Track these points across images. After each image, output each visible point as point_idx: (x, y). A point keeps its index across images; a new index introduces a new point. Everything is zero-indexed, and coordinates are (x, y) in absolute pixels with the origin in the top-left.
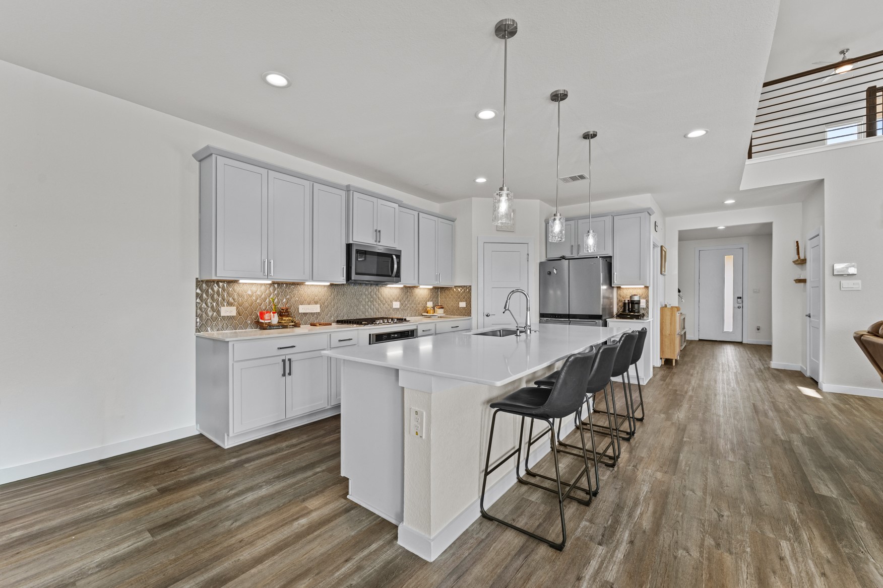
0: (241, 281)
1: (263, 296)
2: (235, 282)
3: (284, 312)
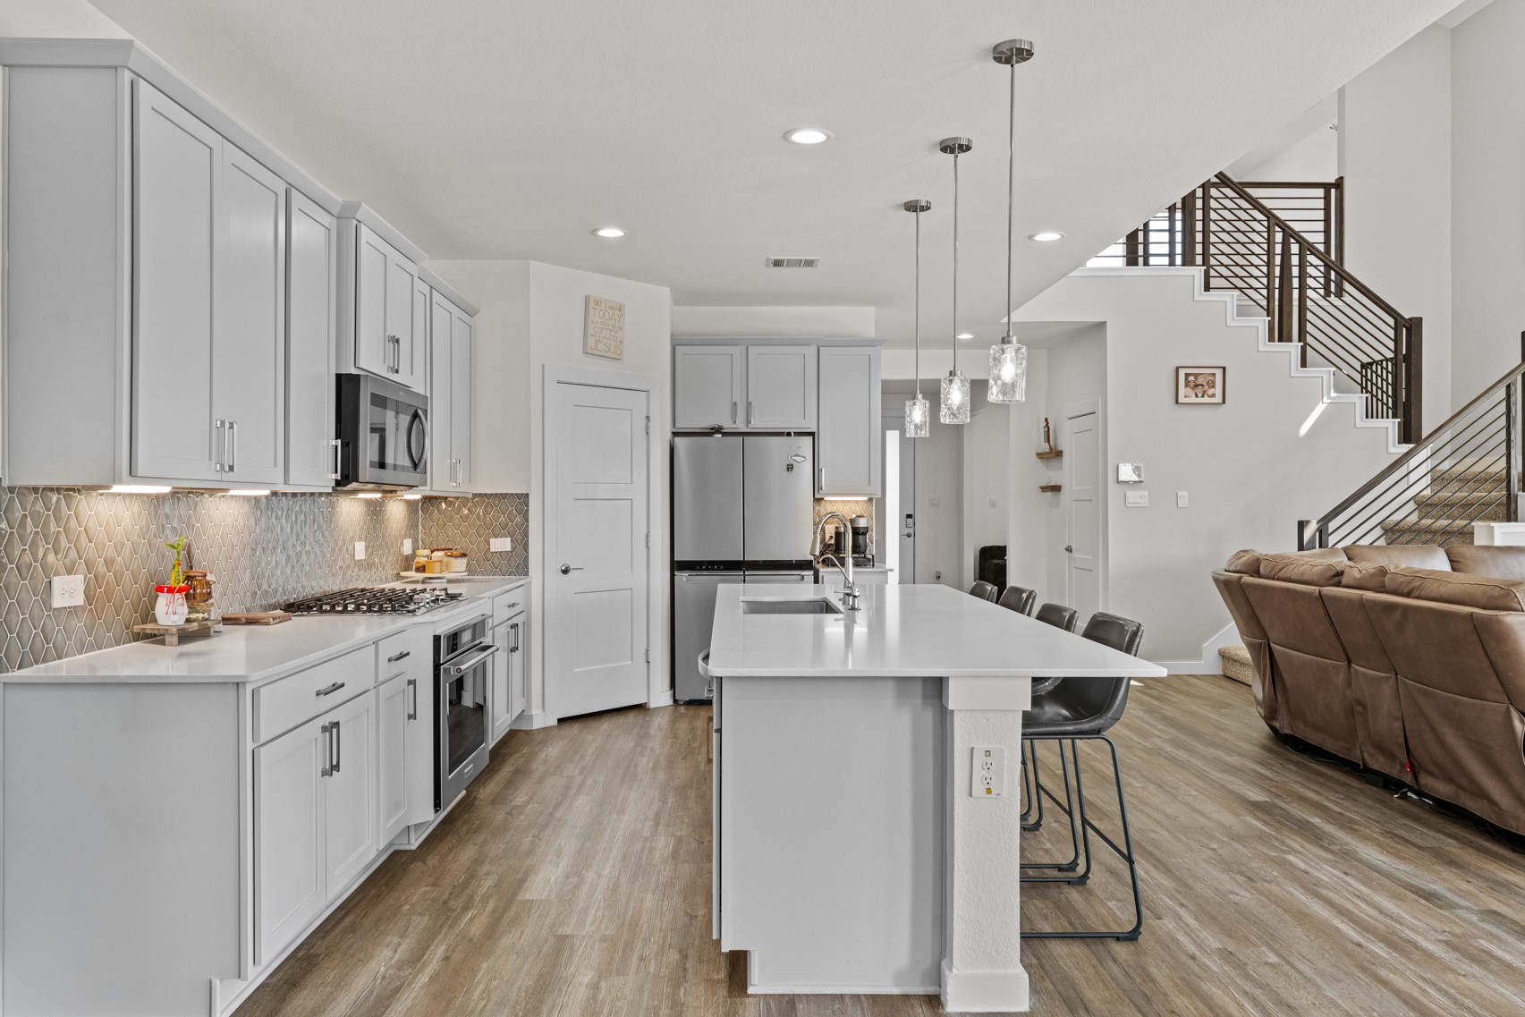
3: (195, 586)
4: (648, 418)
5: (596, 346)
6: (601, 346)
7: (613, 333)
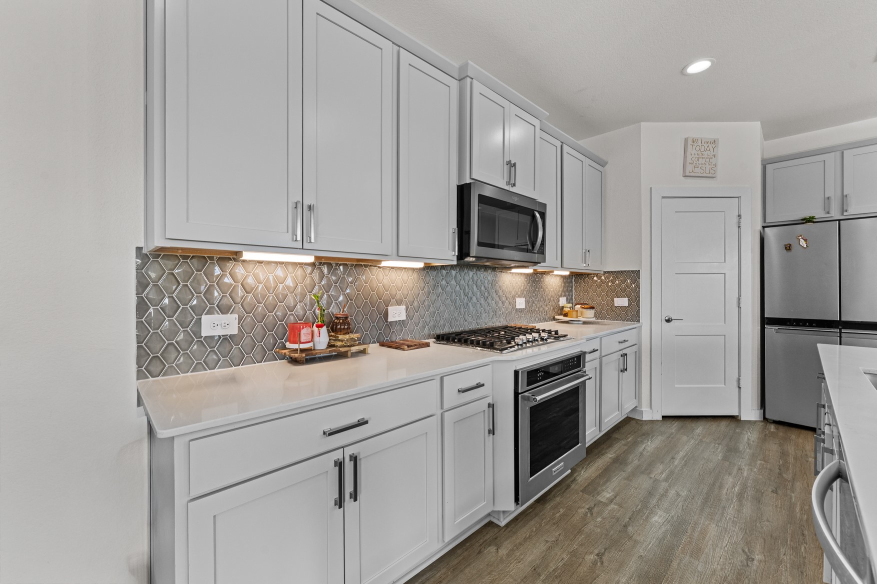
0: (247, 256)
1: (299, 289)
2: (235, 256)
3: (341, 324)
4: (739, 216)
5: (693, 171)
6: (697, 170)
7: (708, 160)
